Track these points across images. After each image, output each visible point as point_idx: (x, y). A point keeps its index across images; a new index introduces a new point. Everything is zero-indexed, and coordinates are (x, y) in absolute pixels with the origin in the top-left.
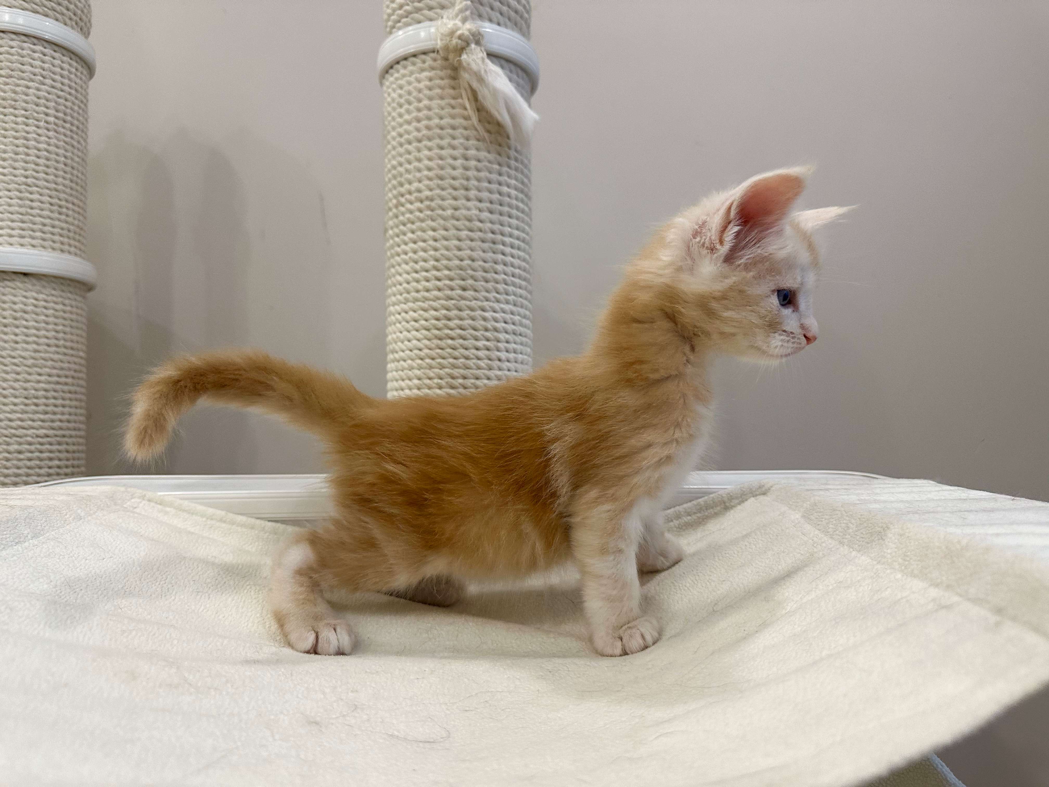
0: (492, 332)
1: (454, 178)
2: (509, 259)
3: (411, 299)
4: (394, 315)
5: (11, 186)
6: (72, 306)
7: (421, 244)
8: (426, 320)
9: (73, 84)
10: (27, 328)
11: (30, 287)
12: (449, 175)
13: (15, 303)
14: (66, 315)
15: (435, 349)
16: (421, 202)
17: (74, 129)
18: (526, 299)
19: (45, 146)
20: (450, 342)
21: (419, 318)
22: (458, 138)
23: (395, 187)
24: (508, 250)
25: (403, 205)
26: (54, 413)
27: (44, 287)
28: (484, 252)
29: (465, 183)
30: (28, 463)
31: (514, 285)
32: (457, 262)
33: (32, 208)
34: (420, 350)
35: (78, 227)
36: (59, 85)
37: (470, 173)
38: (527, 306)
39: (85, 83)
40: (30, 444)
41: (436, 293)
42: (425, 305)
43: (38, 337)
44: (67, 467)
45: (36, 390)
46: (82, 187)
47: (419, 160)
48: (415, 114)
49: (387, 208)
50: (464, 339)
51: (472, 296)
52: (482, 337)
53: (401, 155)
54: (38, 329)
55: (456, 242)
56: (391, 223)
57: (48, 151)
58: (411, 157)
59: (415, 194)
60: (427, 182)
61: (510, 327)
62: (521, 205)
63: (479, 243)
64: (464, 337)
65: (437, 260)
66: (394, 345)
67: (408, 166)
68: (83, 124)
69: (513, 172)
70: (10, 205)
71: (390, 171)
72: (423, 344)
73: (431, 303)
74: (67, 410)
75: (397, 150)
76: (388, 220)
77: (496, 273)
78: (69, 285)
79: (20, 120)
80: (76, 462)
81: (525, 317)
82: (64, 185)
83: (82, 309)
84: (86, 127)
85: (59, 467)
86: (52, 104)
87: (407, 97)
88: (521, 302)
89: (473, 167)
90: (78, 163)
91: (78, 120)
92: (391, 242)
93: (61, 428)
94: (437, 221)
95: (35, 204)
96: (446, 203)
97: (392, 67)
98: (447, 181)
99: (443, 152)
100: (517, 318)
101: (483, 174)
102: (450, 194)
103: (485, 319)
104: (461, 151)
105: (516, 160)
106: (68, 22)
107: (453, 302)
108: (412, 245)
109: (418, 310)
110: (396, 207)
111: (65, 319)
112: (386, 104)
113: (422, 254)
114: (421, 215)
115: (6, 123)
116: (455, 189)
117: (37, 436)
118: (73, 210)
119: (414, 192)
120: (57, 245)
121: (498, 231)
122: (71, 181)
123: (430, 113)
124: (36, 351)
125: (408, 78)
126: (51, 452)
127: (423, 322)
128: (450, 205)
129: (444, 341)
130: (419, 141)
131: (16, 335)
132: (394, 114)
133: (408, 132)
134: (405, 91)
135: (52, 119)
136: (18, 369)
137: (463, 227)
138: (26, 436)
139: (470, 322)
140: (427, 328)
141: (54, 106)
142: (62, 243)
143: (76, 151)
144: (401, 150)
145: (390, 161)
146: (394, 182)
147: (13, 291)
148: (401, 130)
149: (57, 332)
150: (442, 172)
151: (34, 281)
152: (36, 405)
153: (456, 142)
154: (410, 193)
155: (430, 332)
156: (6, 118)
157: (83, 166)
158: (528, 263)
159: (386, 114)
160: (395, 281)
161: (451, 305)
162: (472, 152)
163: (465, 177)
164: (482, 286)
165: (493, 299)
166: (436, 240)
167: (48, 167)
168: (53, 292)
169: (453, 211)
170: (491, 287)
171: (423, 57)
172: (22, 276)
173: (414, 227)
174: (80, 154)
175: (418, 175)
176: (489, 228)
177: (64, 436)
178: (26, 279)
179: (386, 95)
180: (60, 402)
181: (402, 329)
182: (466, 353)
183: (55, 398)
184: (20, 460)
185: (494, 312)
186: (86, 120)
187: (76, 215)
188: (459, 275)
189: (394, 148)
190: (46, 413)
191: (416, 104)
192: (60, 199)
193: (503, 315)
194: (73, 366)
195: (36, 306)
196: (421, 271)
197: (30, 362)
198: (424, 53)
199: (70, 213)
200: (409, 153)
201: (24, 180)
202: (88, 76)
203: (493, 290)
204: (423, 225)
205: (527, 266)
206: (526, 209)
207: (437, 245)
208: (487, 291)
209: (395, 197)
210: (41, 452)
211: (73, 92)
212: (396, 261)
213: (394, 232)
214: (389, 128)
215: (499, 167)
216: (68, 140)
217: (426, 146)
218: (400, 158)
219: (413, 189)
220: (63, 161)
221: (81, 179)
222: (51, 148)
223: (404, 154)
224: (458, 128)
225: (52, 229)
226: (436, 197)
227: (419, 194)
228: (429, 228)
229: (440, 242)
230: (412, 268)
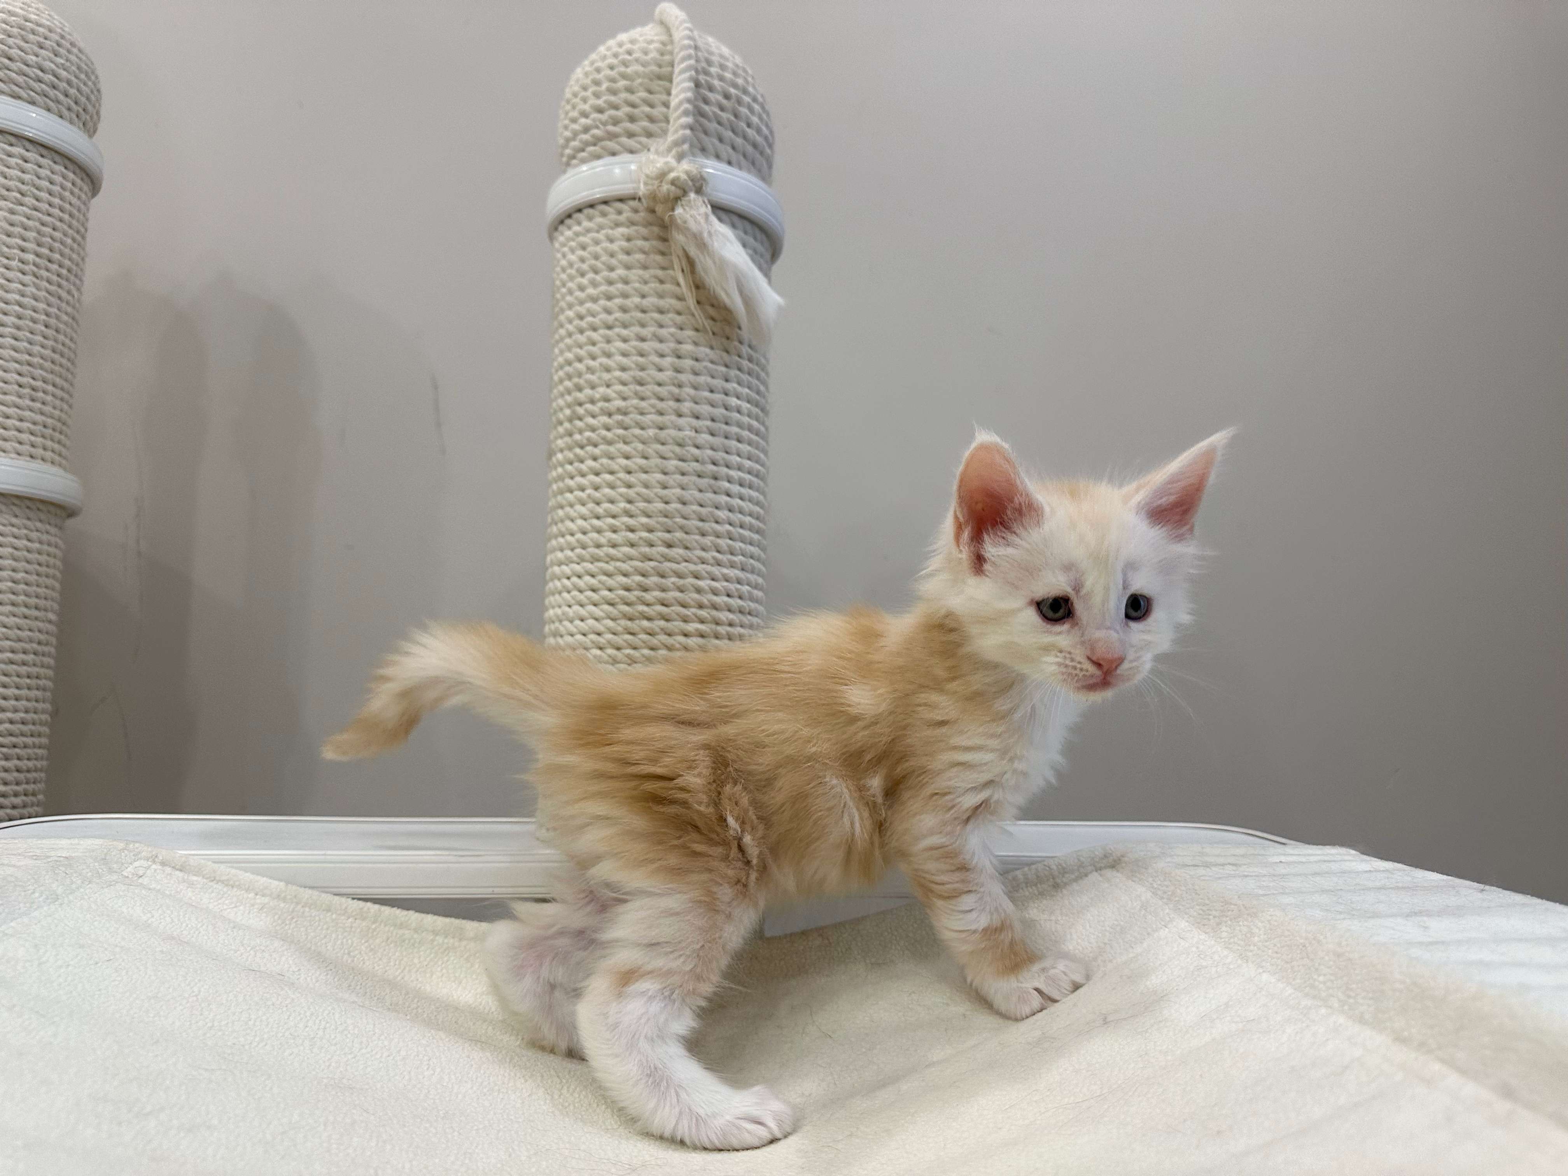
0: (709, 611)
1: (659, 384)
2: (736, 502)
3: (588, 557)
4: (559, 579)
6: (41, 542)
7: (608, 477)
8: (610, 590)
9: (67, 206)
12: (653, 378)
14: (31, 556)
15: (622, 634)
16: (610, 415)
17: (64, 272)
18: (758, 560)
19: (17, 297)
20: (645, 623)
21: (600, 586)
22: (668, 327)
23: (569, 392)
24: (735, 489)
25: (580, 419)
28: (701, 491)
31: (743, 540)
32: (660, 506)
34: (599, 634)
36: (44, 206)
37: (683, 377)
38: (760, 570)
39: (85, 204)
41: (627, 550)
42: (610, 567)
46: (69, 360)
47: (609, 355)
48: (603, 288)
49: (554, 419)
50: (667, 620)
51: (681, 556)
52: (693, 617)
53: (580, 346)
55: (659, 476)
56: (560, 443)
57: (20, 305)
58: (595, 350)
59: (601, 404)
60: (619, 388)
61: (735, 602)
62: (755, 423)
63: (694, 478)
64: (667, 617)
65: (630, 502)
66: (557, 624)
67: (591, 363)
68: (77, 265)
69: (745, 377)
71: (561, 367)
72: (603, 625)
73: (618, 564)
74: (22, 704)
75: (574, 337)
76: (556, 438)
77: (717, 522)
78: (38, 509)
80: (31, 787)
81: (756, 587)
82: (42, 357)
83: (56, 546)
84: (82, 270)
86: (32, 235)
87: (593, 262)
88: (751, 564)
89: (689, 369)
90: (66, 324)
91: (70, 259)
92: (560, 470)
93: (10, 734)
94: (633, 445)
96: (647, 419)
97: (569, 216)
98: (649, 387)
99: (645, 346)
100: (745, 588)
101: (702, 379)
102: (653, 406)
103: (699, 591)
104: (672, 345)
105: (750, 360)
106: (65, 112)
107: (652, 564)
108: (592, 477)
109: (598, 574)
110: (570, 420)
111: (28, 561)
112: (558, 269)
113: (607, 491)
114: (609, 435)
116: (661, 399)
118: (54, 395)
119: (599, 400)
120: (26, 448)
121: (722, 462)
122: (54, 351)
123: (627, 288)
125: (595, 235)
127: (606, 593)
128: (652, 422)
129: (637, 622)
130: (610, 328)
132: (570, 285)
133: (592, 314)
134: (590, 253)
135: (30, 257)
137: (671, 455)
139: (678, 594)
140: (612, 602)
141: (35, 238)
142: (33, 445)
143: (64, 305)
144: (582, 339)
145: (562, 352)
148: (582, 310)
149: (14, 581)
150: (643, 374)
153: (663, 332)
154: (592, 402)
155: (616, 608)
157: (72, 328)
158: (762, 507)
159: (558, 283)
160: (563, 529)
161: (649, 569)
162: (688, 347)
163: (676, 382)
164: (697, 541)
165: (712, 561)
166: (629, 473)
167: (18, 328)
168: (14, 520)
169: (657, 431)
170: (709, 544)
171: (619, 205)
173: (597, 451)
174: (69, 310)
175: (606, 376)
176: (708, 456)
177: (15, 746)
179: (559, 255)
180: (11, 691)
181: (573, 602)
182: (669, 641)
185: (713, 579)
186: (83, 259)
187: (58, 403)
188: (662, 524)
189: (570, 335)
191: (605, 273)
192: (34, 378)
193: (725, 584)
194: (37, 635)
196: (606, 517)
198: (621, 200)
199: (49, 398)
200: (593, 343)
202: (90, 194)
203: (713, 548)
204: (612, 449)
205: (761, 512)
206: (762, 429)
207: (631, 479)
208: (703, 549)
209: (569, 406)
211: (66, 217)
212: (566, 499)
213: (565, 457)
214: (563, 304)
215: (724, 369)
216: (53, 288)
217: (619, 335)
218: (578, 350)
219: (597, 396)
220: (44, 320)
221: (70, 348)
222: (25, 300)
223: (586, 344)
224: (668, 311)
225: (18, 424)
226: (631, 409)
227: (606, 405)
228: (619, 455)
229: (636, 475)
230: (592, 512)
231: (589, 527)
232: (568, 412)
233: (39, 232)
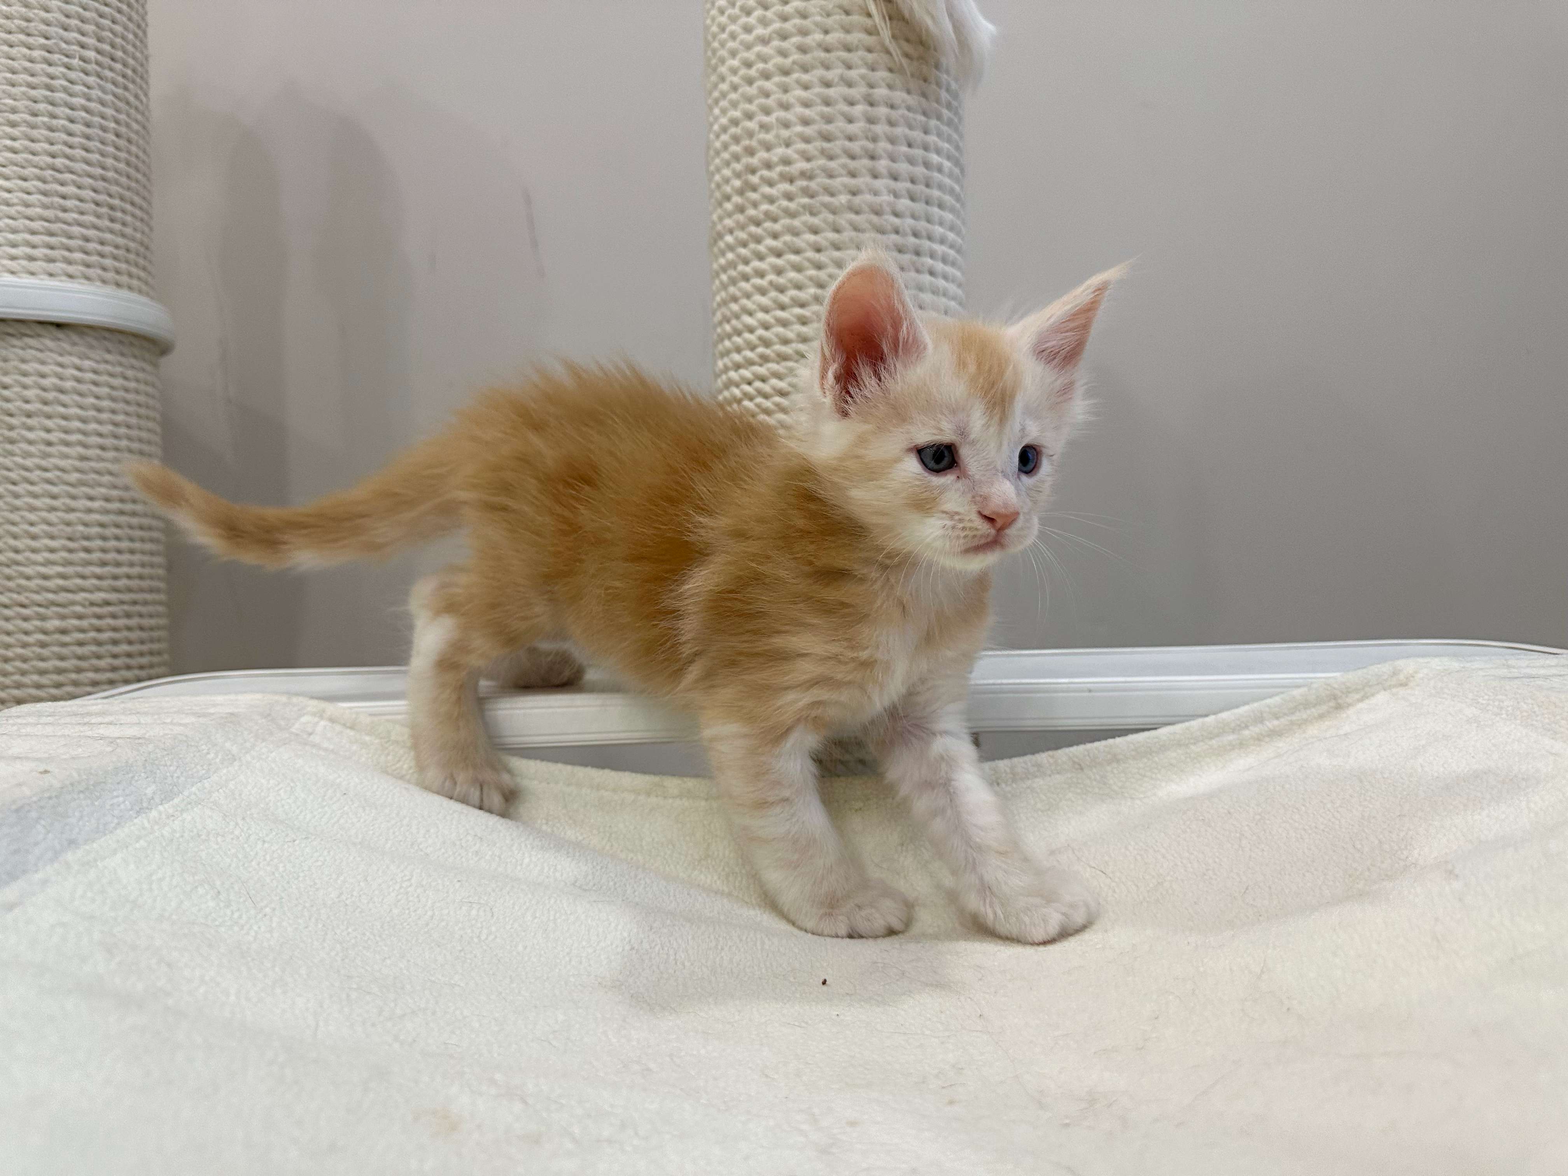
1: (850, 139)
2: (941, 283)
3: (772, 356)
4: (737, 386)
5: (29, 171)
6: (138, 381)
7: (793, 258)
10: (65, 418)
11: (67, 346)
12: (842, 132)
13: (43, 376)
14: (130, 397)
16: (792, 181)
17: (129, 72)
19: (83, 101)
22: (857, 67)
23: (737, 158)
24: (939, 266)
25: (754, 189)
26: (118, 564)
27: (91, 347)
29: (870, 146)
30: (79, 650)
33: (65, 210)
35: (142, 244)
37: (878, 129)
40: (80, 617)
43: (84, 433)
44: (142, 654)
45: (86, 525)
46: (144, 175)
47: (786, 107)
48: (777, 25)
49: (718, 195)
53: (750, 100)
54: (84, 421)
56: (729, 222)
57: (87, 111)
58: (770, 102)
59: (779, 169)
60: (802, 146)
62: (954, 185)
67: (765, 119)
68: (142, 65)
69: (944, 128)
70: (27, 205)
71: (724, 129)
74: (136, 558)
75: (740, 90)
76: (724, 218)
78: (131, 344)
79: (36, 54)
80: (155, 647)
82: (116, 171)
83: (153, 385)
84: (147, 72)
85: (129, 655)
86: (90, 28)
89: (883, 118)
90: (137, 133)
91: (134, 58)
92: (730, 256)
93: (130, 590)
94: (821, 216)
95: (69, 203)
96: (837, 183)
98: (838, 143)
99: (832, 92)
101: (900, 131)
102: (844, 166)
104: (863, 89)
105: (949, 107)
108: (773, 260)
110: (741, 192)
111: (127, 402)
113: (792, 275)
114: (792, 206)
115: (13, 59)
116: (853, 157)
117: (92, 604)
118: (133, 216)
119: (777, 164)
120: (110, 276)
121: (924, 234)
122: (128, 164)
123: (807, 23)
124: (83, 458)
126: (115, 629)
128: (845, 186)
130: (786, 73)
131: (48, 431)
132: (733, 27)
133: (764, 59)
135: (91, 54)
136: (55, 490)
137: (866, 226)
138: (73, 603)
141: (94, 32)
142: (118, 272)
143: (132, 111)
144: (752, 91)
145: (724, 111)
146: (735, 148)
147: (39, 355)
148: (750, 55)
149: (116, 424)
150: (830, 127)
151: (75, 338)
152: (87, 550)
153: (853, 74)
154: (769, 166)
156: (14, 51)
157: (145, 139)
159: (714, 29)
160: (739, 326)
162: (881, 92)
163: (870, 135)
166: (818, 250)
167: (88, 138)
168: (108, 357)
169: (849, 197)
172: (53, 329)
173: (777, 227)
174: (139, 117)
175: (785, 133)
176: (909, 226)
177: (135, 603)
178: (60, 334)
180: (124, 545)
183: (117, 538)
184: (64, 645)
186: (147, 58)
187: (138, 224)
189: (735, 88)
190: (104, 564)
191: (778, 8)
192: (110, 196)
195: (78, 380)
196: (792, 306)
197: (74, 477)
199: (129, 219)
200: (767, 95)
201: (49, 160)
204: (796, 223)
206: (962, 193)
207: (822, 258)
209: (738, 175)
210: (99, 630)
212: (740, 290)
213: (736, 239)
214: (723, 53)
215: (923, 118)
216: (120, 91)
217: (798, 82)
218: (747, 106)
219: (775, 159)
220: (114, 128)
221: (144, 162)
222: (93, 105)
223: (757, 97)
224: (857, 49)
225: (99, 247)
226: (818, 172)
227: (787, 169)
228: (806, 229)
229: (827, 253)
230: (775, 301)
231: (772, 321)
232: (737, 183)
233: (97, 25)
